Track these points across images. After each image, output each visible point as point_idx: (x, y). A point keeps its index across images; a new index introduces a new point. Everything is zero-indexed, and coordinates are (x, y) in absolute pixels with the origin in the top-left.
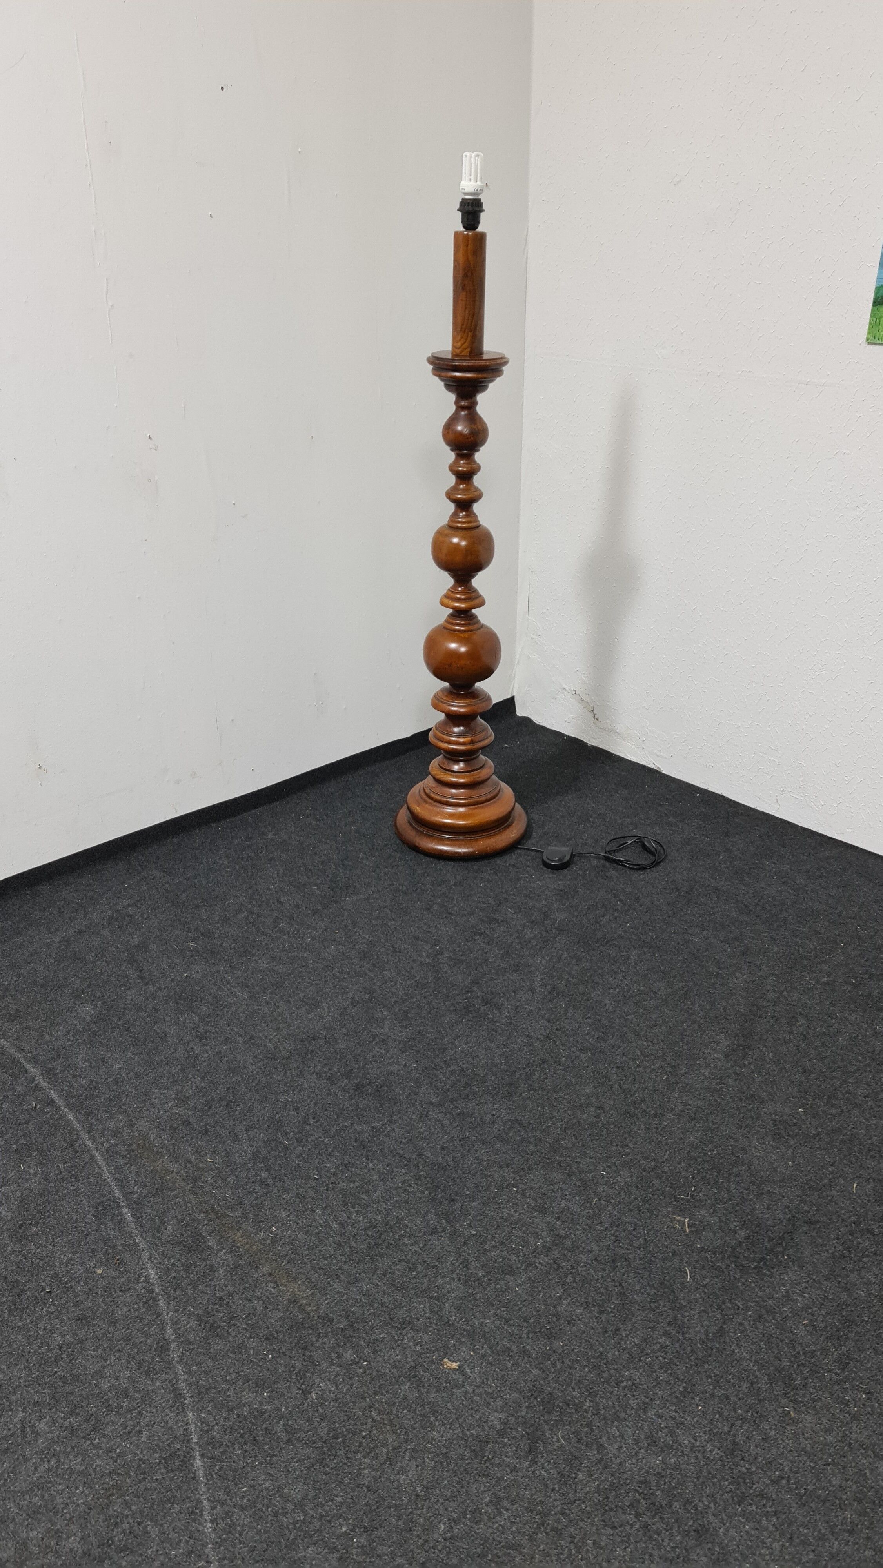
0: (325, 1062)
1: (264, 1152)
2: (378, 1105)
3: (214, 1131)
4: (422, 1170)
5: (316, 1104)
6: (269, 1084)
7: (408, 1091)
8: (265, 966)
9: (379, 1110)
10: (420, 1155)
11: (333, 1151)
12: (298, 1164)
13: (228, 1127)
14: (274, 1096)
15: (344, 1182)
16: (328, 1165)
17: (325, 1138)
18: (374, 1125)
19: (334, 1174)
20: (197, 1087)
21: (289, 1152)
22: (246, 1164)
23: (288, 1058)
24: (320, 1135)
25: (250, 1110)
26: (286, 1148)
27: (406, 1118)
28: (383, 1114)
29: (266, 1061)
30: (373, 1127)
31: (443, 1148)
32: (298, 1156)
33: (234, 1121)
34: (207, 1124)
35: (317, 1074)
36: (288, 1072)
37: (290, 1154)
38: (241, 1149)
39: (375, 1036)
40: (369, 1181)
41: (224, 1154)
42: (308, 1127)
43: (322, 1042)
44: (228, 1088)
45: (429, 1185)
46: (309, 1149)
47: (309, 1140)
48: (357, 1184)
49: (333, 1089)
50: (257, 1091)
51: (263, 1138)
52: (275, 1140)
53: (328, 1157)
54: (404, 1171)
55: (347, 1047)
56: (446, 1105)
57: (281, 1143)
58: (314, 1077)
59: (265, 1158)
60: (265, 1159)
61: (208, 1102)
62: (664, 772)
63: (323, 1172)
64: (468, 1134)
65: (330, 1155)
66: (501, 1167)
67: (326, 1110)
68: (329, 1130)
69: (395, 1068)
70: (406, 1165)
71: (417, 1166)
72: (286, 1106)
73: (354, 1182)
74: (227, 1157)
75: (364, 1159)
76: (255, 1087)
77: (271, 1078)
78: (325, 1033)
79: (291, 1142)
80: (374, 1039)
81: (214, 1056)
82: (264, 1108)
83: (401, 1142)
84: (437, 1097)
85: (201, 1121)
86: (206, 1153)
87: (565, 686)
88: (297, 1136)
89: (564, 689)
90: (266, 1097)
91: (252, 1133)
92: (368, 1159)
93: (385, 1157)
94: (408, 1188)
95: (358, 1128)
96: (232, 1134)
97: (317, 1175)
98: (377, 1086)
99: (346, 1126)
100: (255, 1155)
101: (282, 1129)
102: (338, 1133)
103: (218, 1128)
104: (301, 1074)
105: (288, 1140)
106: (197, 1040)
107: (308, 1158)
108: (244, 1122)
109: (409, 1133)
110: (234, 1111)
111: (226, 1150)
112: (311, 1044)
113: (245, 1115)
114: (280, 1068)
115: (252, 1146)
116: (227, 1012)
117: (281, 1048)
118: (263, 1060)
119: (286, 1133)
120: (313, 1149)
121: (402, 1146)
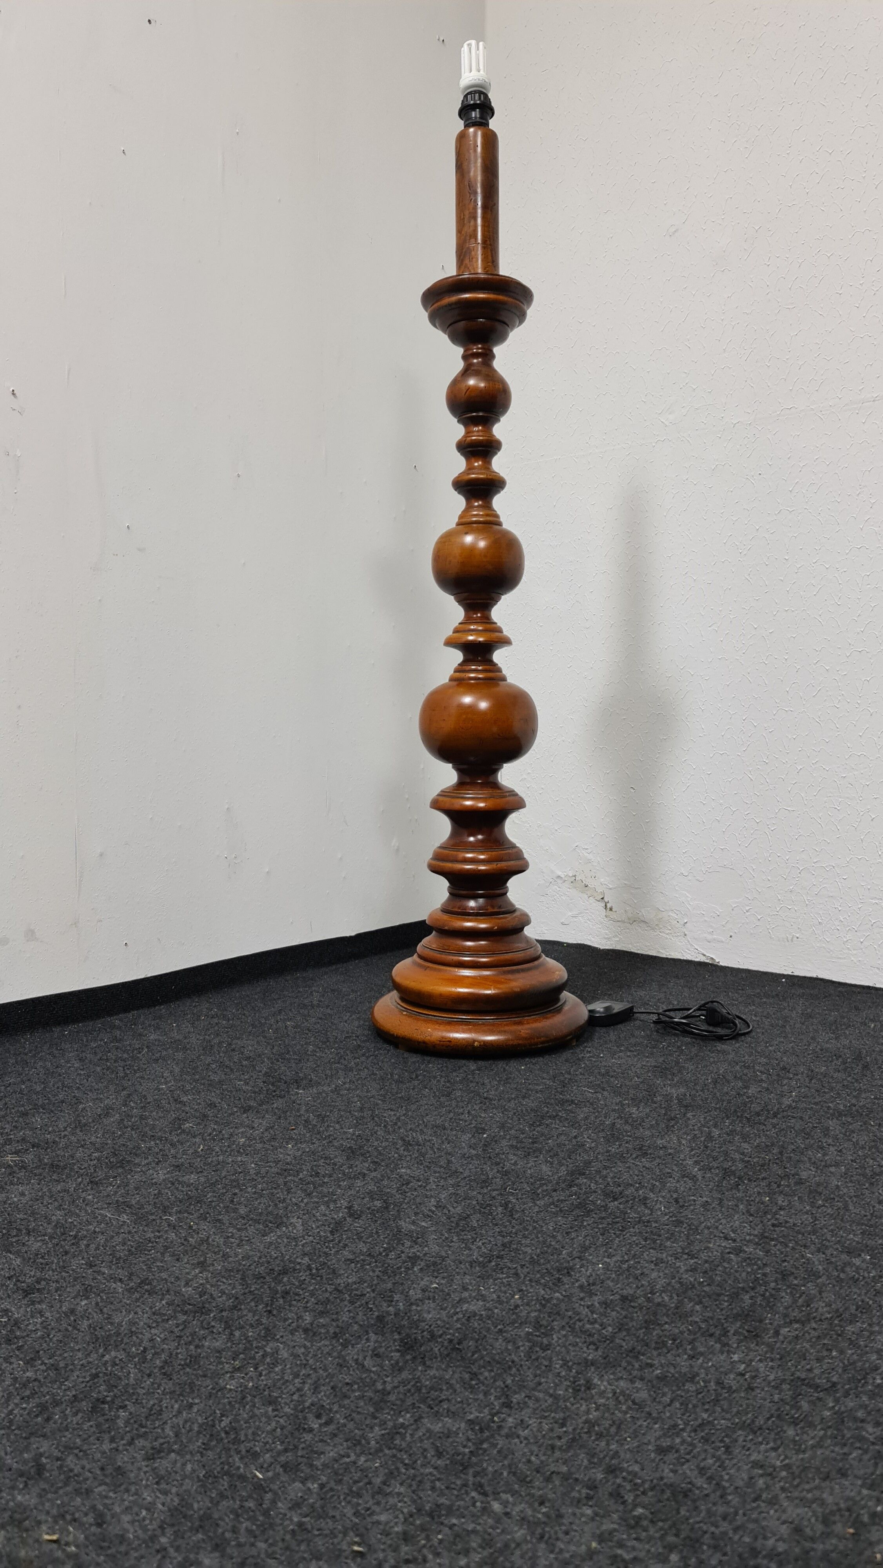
0: (320, 1308)
1: (199, 1505)
2: (467, 1376)
3: (60, 1467)
4: (635, 1506)
5: (316, 1389)
6: (193, 1361)
7: (524, 1346)
8: (162, 1177)
9: (472, 1387)
10: (612, 1471)
11: (384, 1483)
12: (300, 1525)
13: (98, 1456)
14: (208, 1382)
15: (437, 1555)
16: (383, 1518)
17: (358, 1456)
18: (471, 1417)
19: (406, 1537)
20: (15, 1379)
21: (269, 1496)
22: (153, 1538)
23: (235, 1307)
24: (341, 1450)
25: (155, 1413)
26: (260, 1487)
27: (541, 1395)
28: (486, 1394)
29: (182, 1318)
30: (471, 1422)
31: (661, 1451)
32: (296, 1505)
33: (112, 1440)
34: (41, 1455)
35: (306, 1331)
36: (237, 1333)
37: (274, 1502)
38: (135, 1502)
39: (414, 1259)
40: (506, 1545)
41: (90, 1519)
42: (308, 1437)
43: (303, 1276)
44: (96, 1376)
45: (671, 1539)
46: (322, 1486)
47: (317, 1463)
48: (477, 1557)
49: (351, 1353)
50: (168, 1376)
51: (194, 1471)
52: (227, 1473)
53: (379, 1497)
54: (589, 1512)
55: (361, 1281)
56: (624, 1364)
57: (242, 1478)
58: (299, 1337)
59: (206, 1517)
60: (206, 1521)
61: (43, 1407)
62: (722, 964)
63: (375, 1536)
64: (705, 1416)
65: (380, 1491)
66: (827, 1477)
67: (346, 1396)
68: (363, 1436)
69: (475, 1306)
70: (589, 1498)
71: (617, 1495)
72: (244, 1398)
73: (466, 1552)
74: (99, 1525)
75: (473, 1494)
76: (162, 1368)
77: (197, 1347)
78: (306, 1260)
79: (270, 1474)
80: (414, 1265)
81: (58, 1320)
82: (190, 1406)
83: (553, 1447)
84: (596, 1349)
85: (27, 1449)
86: (39, 1523)
87: (560, 873)
88: (282, 1459)
89: (559, 877)
90: (192, 1385)
91: (163, 1464)
92: (485, 1494)
93: (523, 1480)
94: (619, 1552)
95: (437, 1427)
96: (109, 1470)
97: (359, 1545)
98: (451, 1341)
99: (402, 1425)
100: (178, 1513)
101: (242, 1448)
102: (389, 1439)
103: (70, 1461)
104: (269, 1334)
105: (261, 1468)
106: (18, 1296)
107: (322, 1507)
108: (140, 1442)
109: (563, 1425)
110: (113, 1420)
111: (93, 1508)
112: (280, 1282)
113: (142, 1426)
114: (218, 1327)
115: (166, 1493)
116: (88, 1246)
117: (216, 1294)
118: (176, 1318)
119: (256, 1455)
120: (332, 1484)
121: (557, 1454)
